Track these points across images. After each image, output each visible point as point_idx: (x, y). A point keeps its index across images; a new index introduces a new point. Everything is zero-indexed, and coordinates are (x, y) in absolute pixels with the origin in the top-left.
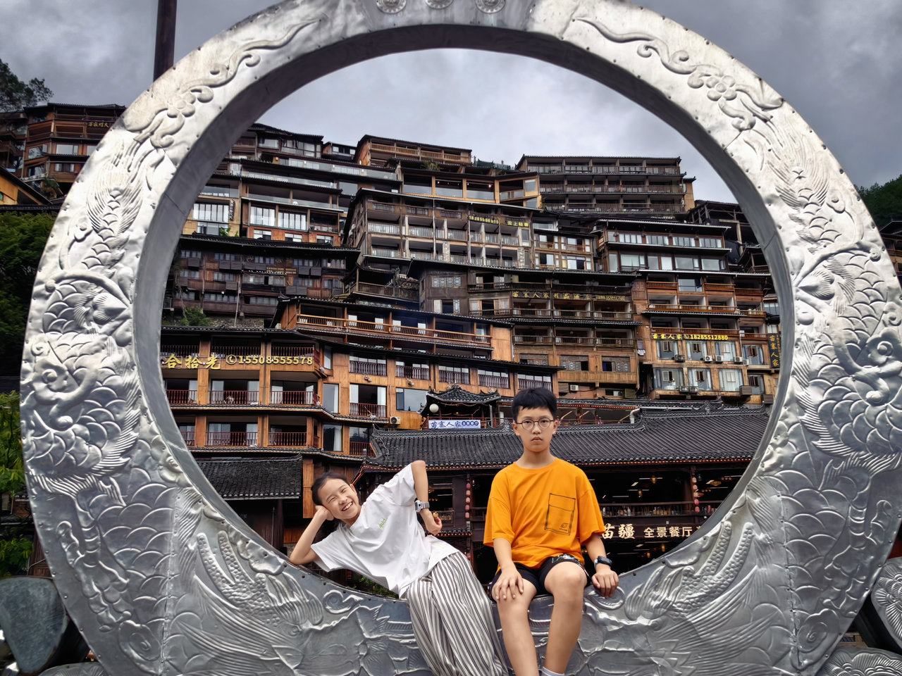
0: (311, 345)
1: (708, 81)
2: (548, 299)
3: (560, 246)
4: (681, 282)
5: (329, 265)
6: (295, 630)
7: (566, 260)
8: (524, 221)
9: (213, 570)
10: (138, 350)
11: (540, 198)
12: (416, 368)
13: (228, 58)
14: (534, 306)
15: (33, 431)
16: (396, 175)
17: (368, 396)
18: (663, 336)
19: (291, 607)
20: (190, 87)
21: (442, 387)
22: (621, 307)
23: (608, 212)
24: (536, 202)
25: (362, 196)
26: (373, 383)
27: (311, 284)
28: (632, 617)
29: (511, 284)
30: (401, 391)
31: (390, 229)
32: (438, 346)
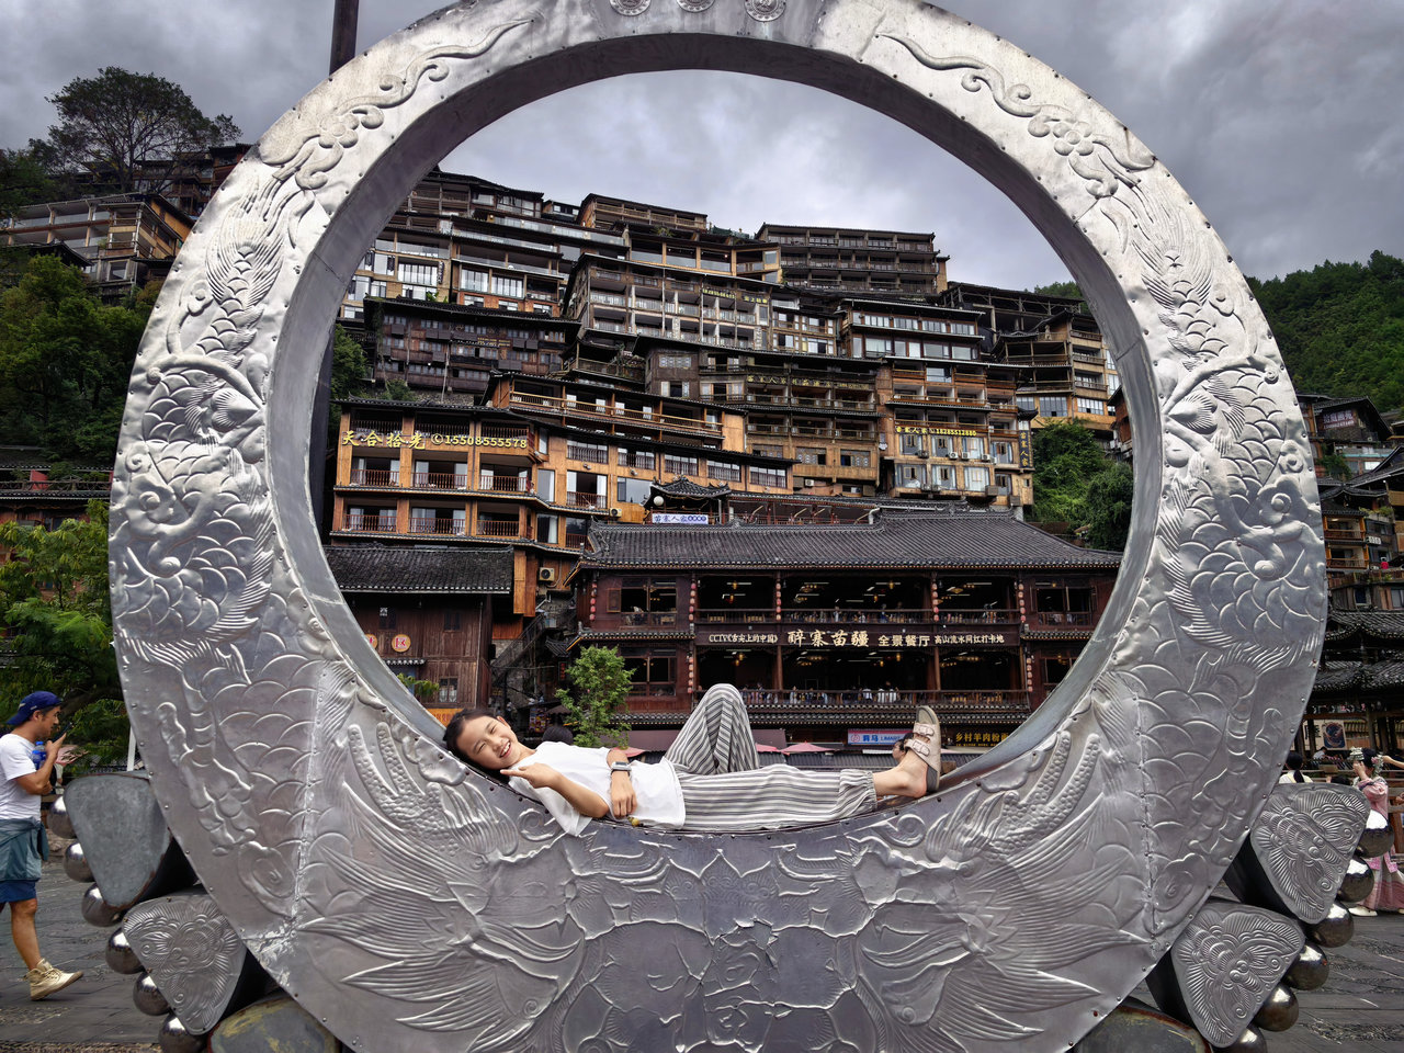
0: (525, 426)
1: (1055, 127)
2: (786, 385)
3: (800, 327)
4: (929, 371)
5: (546, 337)
6: (479, 862)
7: (807, 342)
8: (762, 297)
9: (370, 776)
10: (274, 468)
11: (780, 271)
12: (641, 457)
13: (404, 69)
14: (770, 392)
15: (125, 576)
16: (623, 240)
17: (587, 484)
18: (907, 430)
19: (474, 830)
20: (352, 107)
21: (668, 478)
22: (864, 396)
23: (854, 291)
24: (776, 277)
25: (584, 262)
26: (593, 471)
27: (526, 359)
28: (935, 858)
29: (746, 367)
30: (623, 480)
31: (614, 300)
32: (664, 433)
